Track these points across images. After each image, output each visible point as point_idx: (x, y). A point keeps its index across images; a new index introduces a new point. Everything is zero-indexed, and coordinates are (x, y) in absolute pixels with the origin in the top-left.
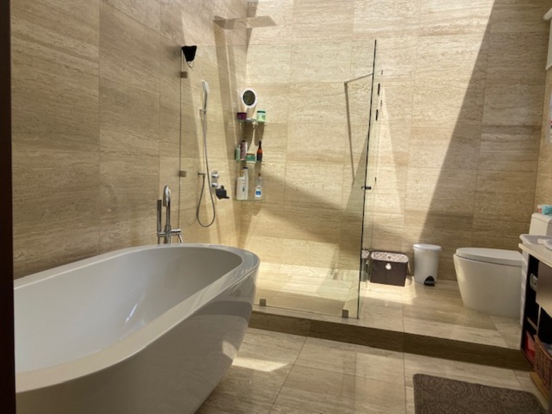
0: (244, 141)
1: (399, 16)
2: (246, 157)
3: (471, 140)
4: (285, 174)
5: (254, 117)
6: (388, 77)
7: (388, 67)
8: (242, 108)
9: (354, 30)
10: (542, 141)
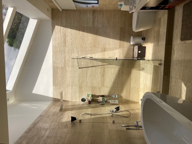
0: (98, 101)
1: (59, 53)
2: (103, 101)
3: (97, 30)
4: (108, 87)
5: (90, 98)
6: (78, 55)
7: (75, 55)
8: (87, 102)
9: (63, 66)
10: (97, 9)
